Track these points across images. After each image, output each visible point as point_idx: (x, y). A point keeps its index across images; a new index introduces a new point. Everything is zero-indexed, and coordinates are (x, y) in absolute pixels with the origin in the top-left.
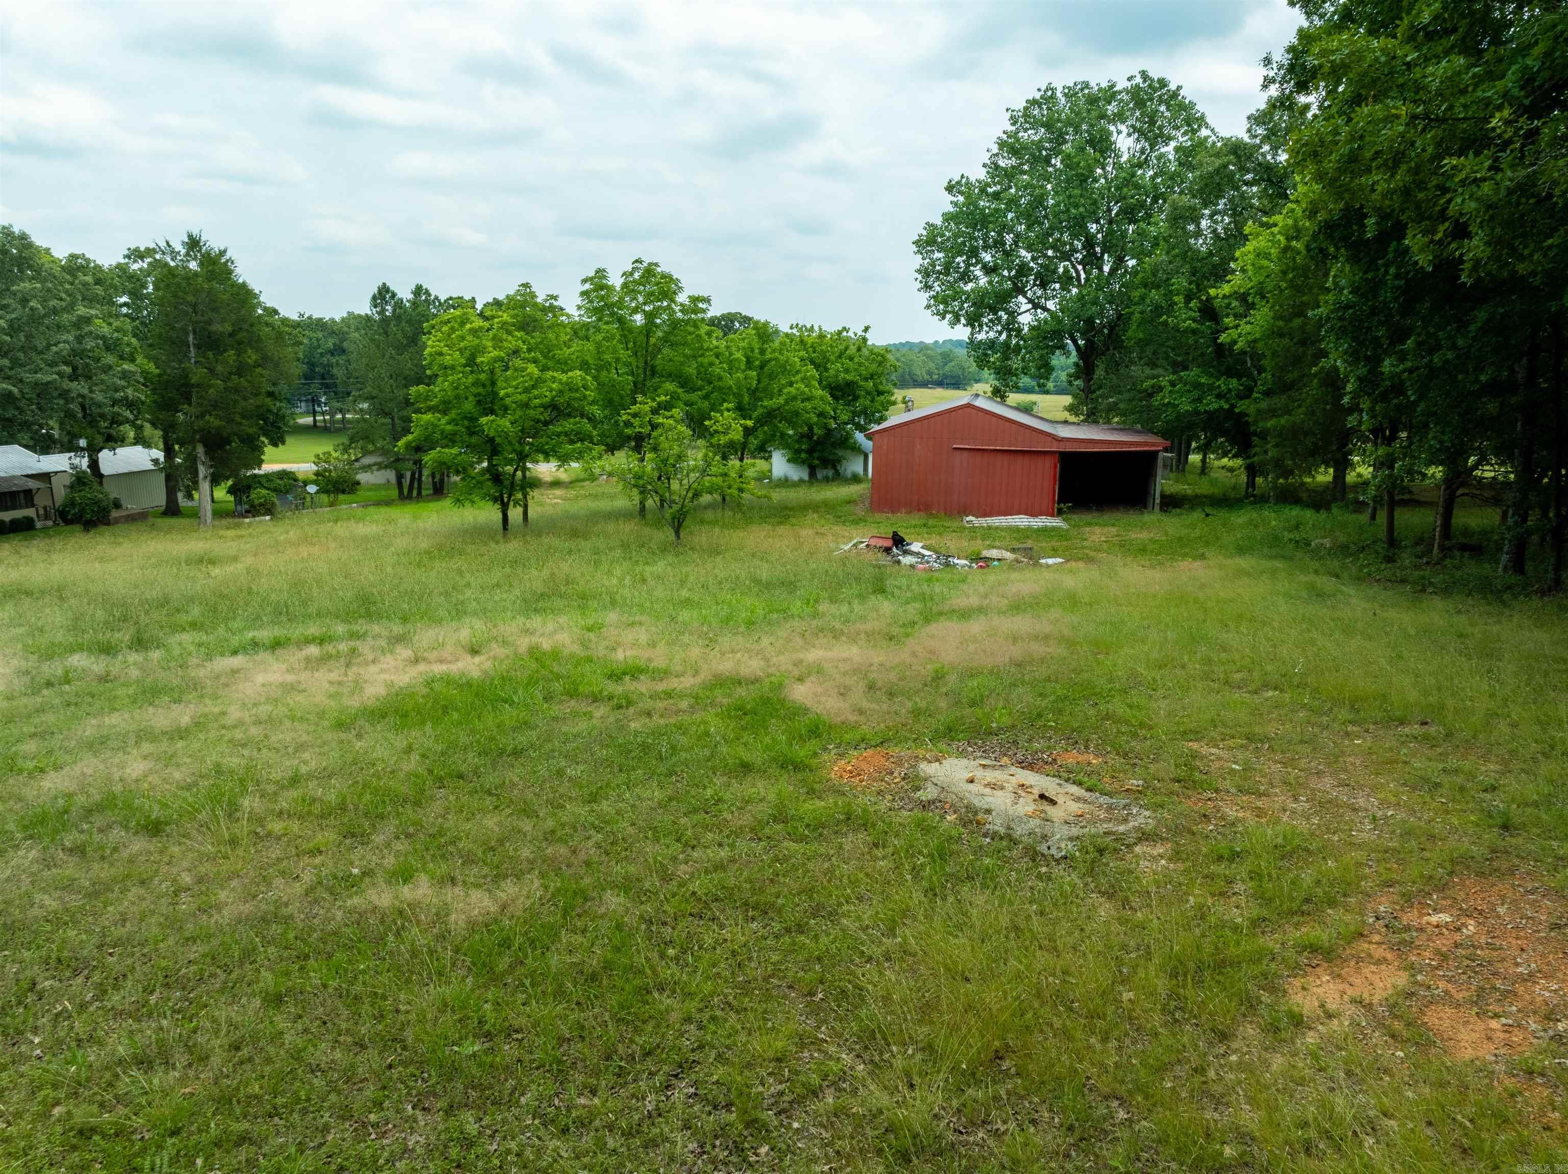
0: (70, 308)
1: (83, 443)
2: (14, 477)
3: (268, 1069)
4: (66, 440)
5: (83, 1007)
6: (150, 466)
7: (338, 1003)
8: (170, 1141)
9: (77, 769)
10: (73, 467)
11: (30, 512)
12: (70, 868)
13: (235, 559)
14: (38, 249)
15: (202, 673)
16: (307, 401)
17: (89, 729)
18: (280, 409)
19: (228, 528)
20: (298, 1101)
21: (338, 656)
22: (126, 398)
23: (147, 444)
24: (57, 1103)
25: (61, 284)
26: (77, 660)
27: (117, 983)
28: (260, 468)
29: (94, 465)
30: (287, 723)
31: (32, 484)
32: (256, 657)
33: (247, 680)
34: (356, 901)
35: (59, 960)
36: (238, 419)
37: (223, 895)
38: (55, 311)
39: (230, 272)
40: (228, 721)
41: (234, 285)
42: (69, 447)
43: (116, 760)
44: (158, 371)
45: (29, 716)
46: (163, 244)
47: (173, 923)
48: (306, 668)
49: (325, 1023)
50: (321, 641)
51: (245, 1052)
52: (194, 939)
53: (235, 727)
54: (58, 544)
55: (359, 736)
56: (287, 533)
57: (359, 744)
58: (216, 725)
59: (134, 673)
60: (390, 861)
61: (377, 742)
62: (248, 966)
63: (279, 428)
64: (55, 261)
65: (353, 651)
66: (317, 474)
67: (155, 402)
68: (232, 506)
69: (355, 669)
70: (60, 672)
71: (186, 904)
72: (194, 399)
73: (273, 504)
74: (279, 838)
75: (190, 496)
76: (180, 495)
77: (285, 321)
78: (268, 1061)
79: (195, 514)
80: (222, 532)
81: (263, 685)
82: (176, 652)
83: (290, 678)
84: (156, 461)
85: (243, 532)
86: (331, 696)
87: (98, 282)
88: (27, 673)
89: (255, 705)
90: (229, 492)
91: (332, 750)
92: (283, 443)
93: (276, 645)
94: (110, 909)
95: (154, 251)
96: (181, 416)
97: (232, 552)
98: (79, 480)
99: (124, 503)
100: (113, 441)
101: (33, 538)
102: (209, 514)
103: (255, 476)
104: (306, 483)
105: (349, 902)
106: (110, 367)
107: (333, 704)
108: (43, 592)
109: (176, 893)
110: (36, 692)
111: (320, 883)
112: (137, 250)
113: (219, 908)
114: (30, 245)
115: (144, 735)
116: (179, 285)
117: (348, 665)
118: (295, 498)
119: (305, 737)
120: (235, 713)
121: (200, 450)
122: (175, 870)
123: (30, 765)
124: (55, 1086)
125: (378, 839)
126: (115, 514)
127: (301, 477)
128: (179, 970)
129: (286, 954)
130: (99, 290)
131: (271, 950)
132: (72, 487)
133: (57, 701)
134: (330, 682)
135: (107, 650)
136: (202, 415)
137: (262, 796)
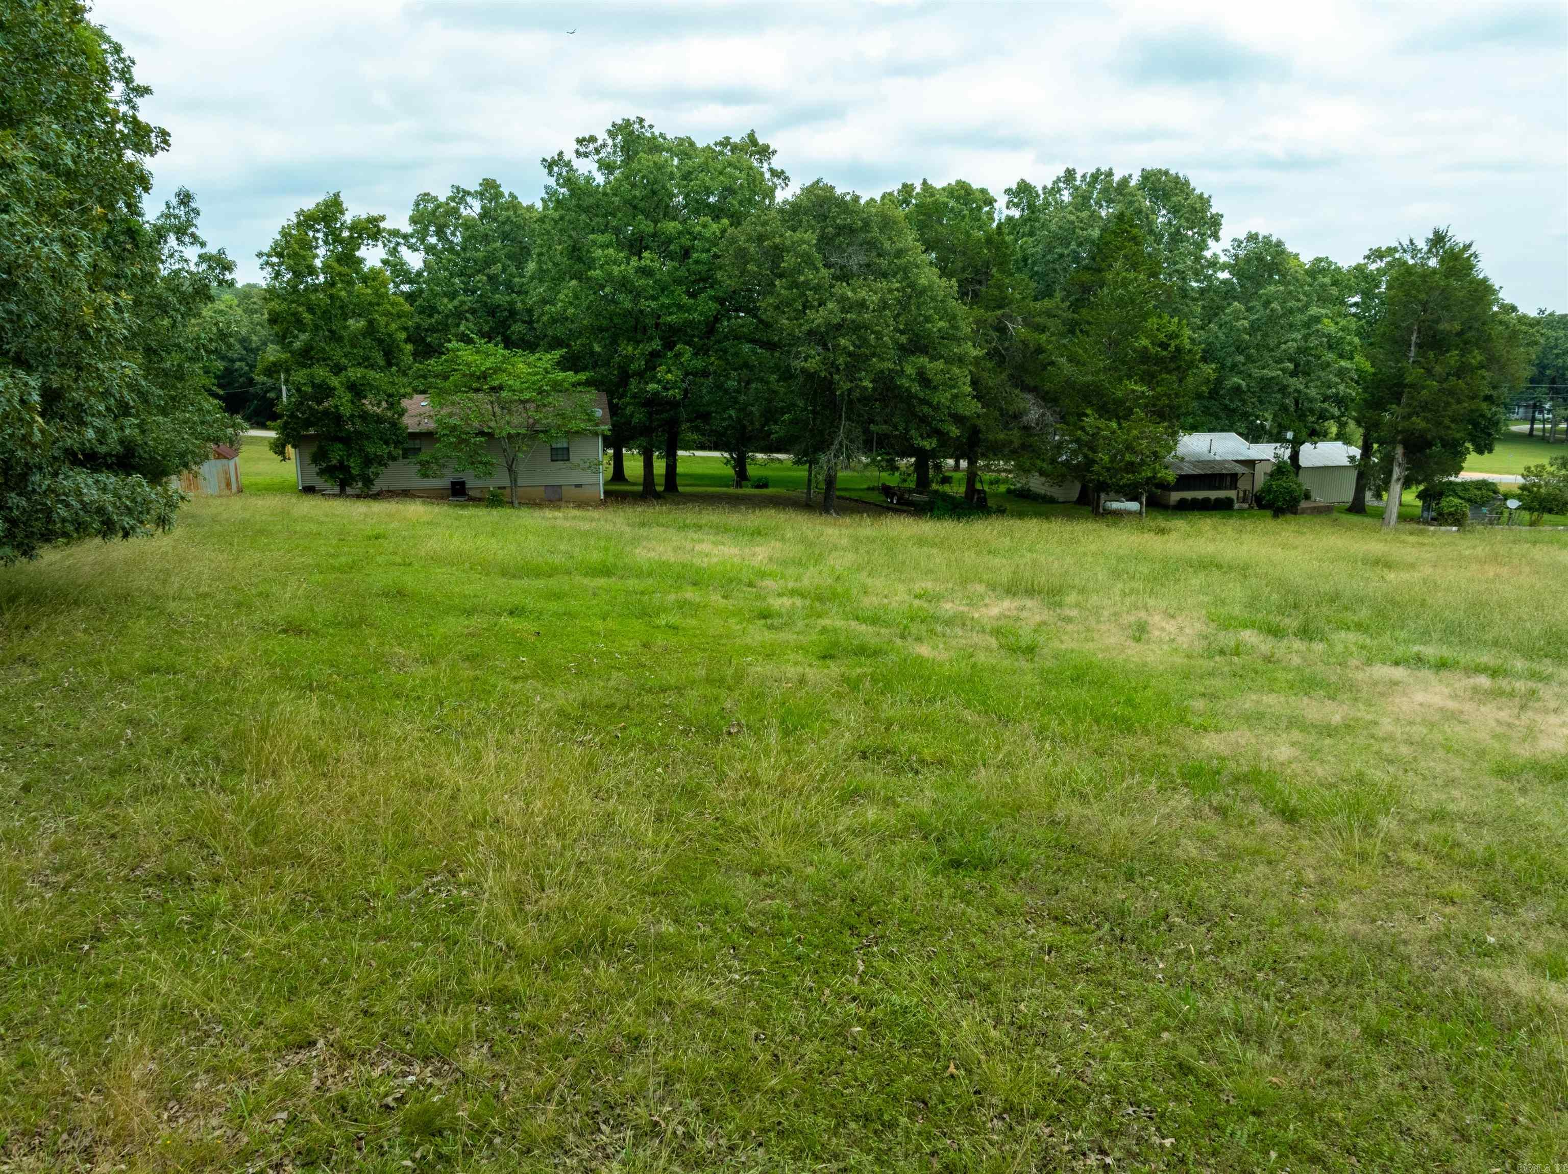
0: (1306, 306)
1: (1290, 435)
2: (1225, 461)
3: (1355, 1104)
4: (1275, 431)
5: (1201, 954)
6: (1345, 462)
7: (1445, 1075)
8: (1252, 1119)
9: (1233, 736)
10: (1277, 456)
11: (1232, 494)
12: (1212, 824)
13: (1412, 566)
14: (1289, 255)
15: (1360, 676)
16: (1527, 407)
17: (1248, 702)
18: (1495, 414)
19: (1411, 534)
20: (1380, 1154)
21: (1512, 694)
22: (1337, 394)
23: (1347, 441)
24: (1167, 1029)
25: (1302, 286)
26: (1249, 636)
27: (1234, 945)
28: (1456, 475)
29: (1295, 457)
30: (1441, 753)
31: (1239, 469)
32: (1417, 673)
33: (1405, 694)
34: (1486, 973)
35: (1190, 904)
36: (1447, 421)
37: (1342, 906)
38: (1291, 311)
39: (1471, 267)
40: (1379, 732)
41: (1474, 281)
42: (1277, 438)
43: (1267, 739)
44: (1372, 370)
45: (1202, 677)
46: (1405, 243)
47: (1289, 914)
48: (1471, 699)
49: (1425, 1088)
50: (1494, 673)
51: (1335, 1074)
52: (1307, 938)
53: (1384, 740)
54: (1249, 525)
55: (1523, 791)
56: (1474, 547)
57: (1522, 800)
58: (1365, 732)
59: (1296, 660)
60: (1537, 946)
61: (1545, 803)
62: (1353, 989)
63: (1490, 435)
64: (1301, 265)
65: (1533, 692)
66: (1523, 488)
67: (1365, 400)
68: (1418, 511)
69: (1530, 714)
70: (1232, 644)
71: (1304, 900)
72: (1404, 400)
73: (1464, 515)
74: (1410, 870)
75: (1378, 496)
76: (1368, 495)
77: (1523, 319)
78: (1357, 1095)
79: (1380, 515)
80: (1403, 537)
81: (1421, 705)
82: (1339, 648)
83: (1451, 705)
84: (1352, 458)
85: (1426, 540)
86: (1495, 736)
87: (1335, 283)
88: (1206, 638)
89: (1410, 723)
90: (1418, 496)
91: (1488, 796)
92: (1490, 451)
93: (1442, 665)
94: (1239, 876)
95: (1395, 250)
96: (1387, 416)
97: (1410, 559)
98: (1280, 470)
99: (1314, 495)
100: (1316, 435)
101: (1231, 517)
102: (1394, 516)
103: (1451, 483)
104: (1506, 497)
105: (1478, 972)
106: (1328, 365)
107: (1497, 745)
108: (1230, 568)
109: (1298, 885)
110: (1210, 657)
111: (1448, 937)
112: (1378, 250)
113: (1336, 917)
114: (1283, 252)
115: (1295, 722)
116: (1413, 283)
117: (1523, 707)
118: (1491, 512)
119: (1458, 773)
120: (1387, 726)
121: (1399, 450)
122: (1301, 862)
123: (1197, 721)
124: (1168, 1013)
125: (1527, 915)
126: (1303, 504)
127: (1502, 489)
128: (1287, 961)
129: (1395, 994)
130: (1334, 291)
131: (1381, 983)
132: (1271, 475)
133: (1226, 669)
134: (1498, 721)
135: (1275, 632)
136: (1409, 416)
137: (1401, 820)
